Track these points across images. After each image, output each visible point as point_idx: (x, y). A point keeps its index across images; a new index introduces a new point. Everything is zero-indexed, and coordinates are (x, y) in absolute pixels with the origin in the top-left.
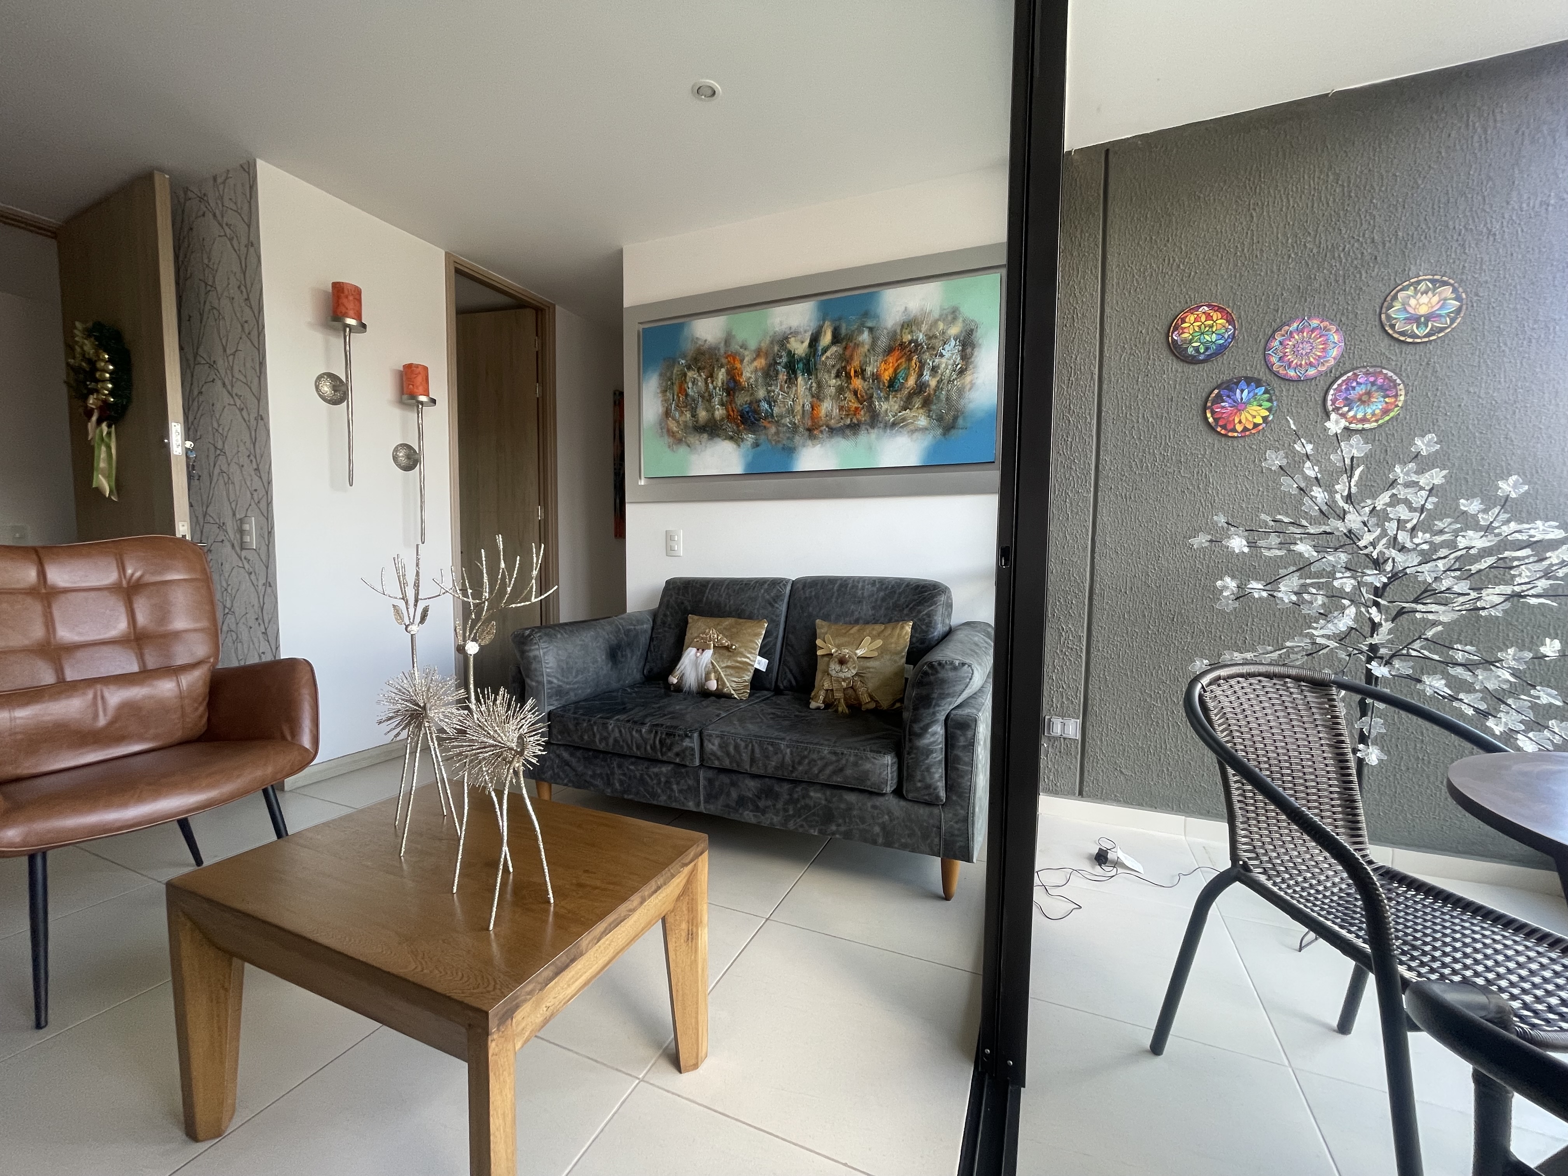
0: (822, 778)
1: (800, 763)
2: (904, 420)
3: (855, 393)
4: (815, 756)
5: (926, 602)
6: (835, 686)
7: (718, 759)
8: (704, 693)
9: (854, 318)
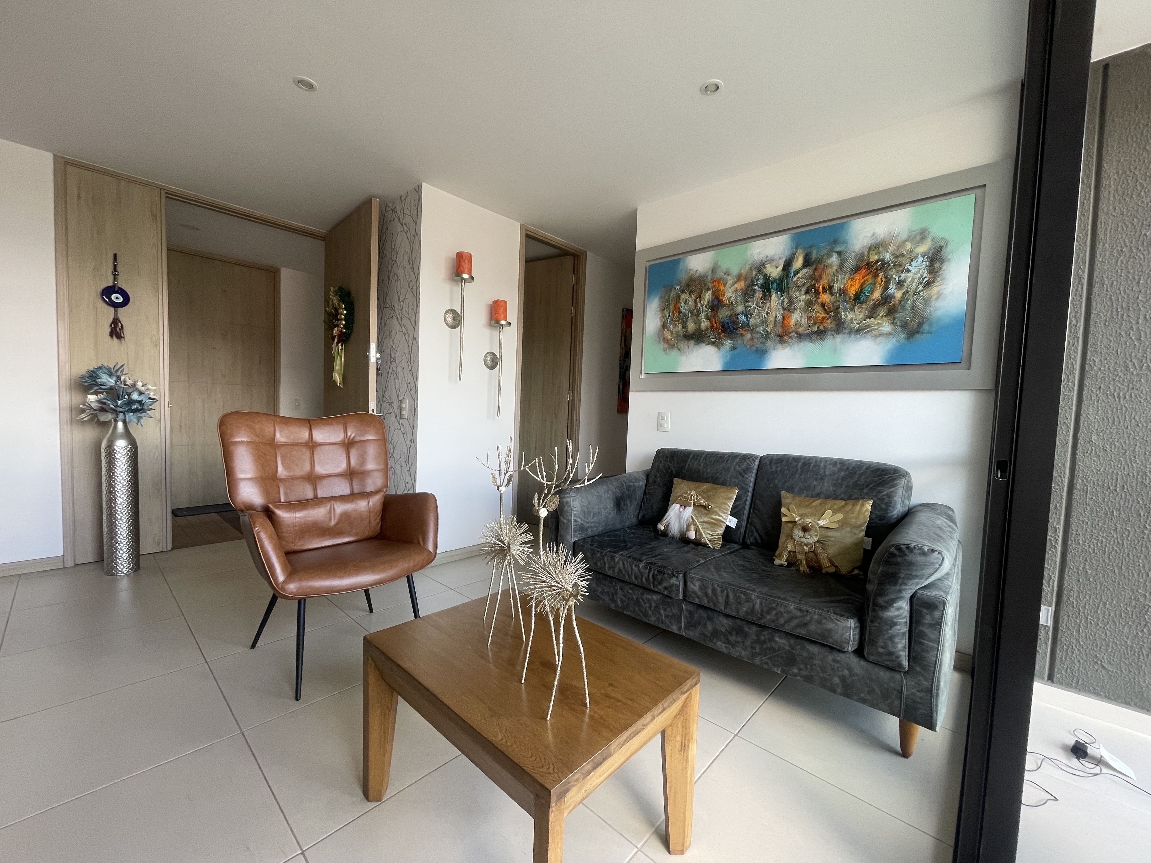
0: (787, 628)
1: (768, 613)
2: (868, 326)
3: (823, 305)
4: (782, 609)
5: (886, 484)
6: (798, 549)
7: (698, 597)
8: (684, 540)
9: (823, 245)
